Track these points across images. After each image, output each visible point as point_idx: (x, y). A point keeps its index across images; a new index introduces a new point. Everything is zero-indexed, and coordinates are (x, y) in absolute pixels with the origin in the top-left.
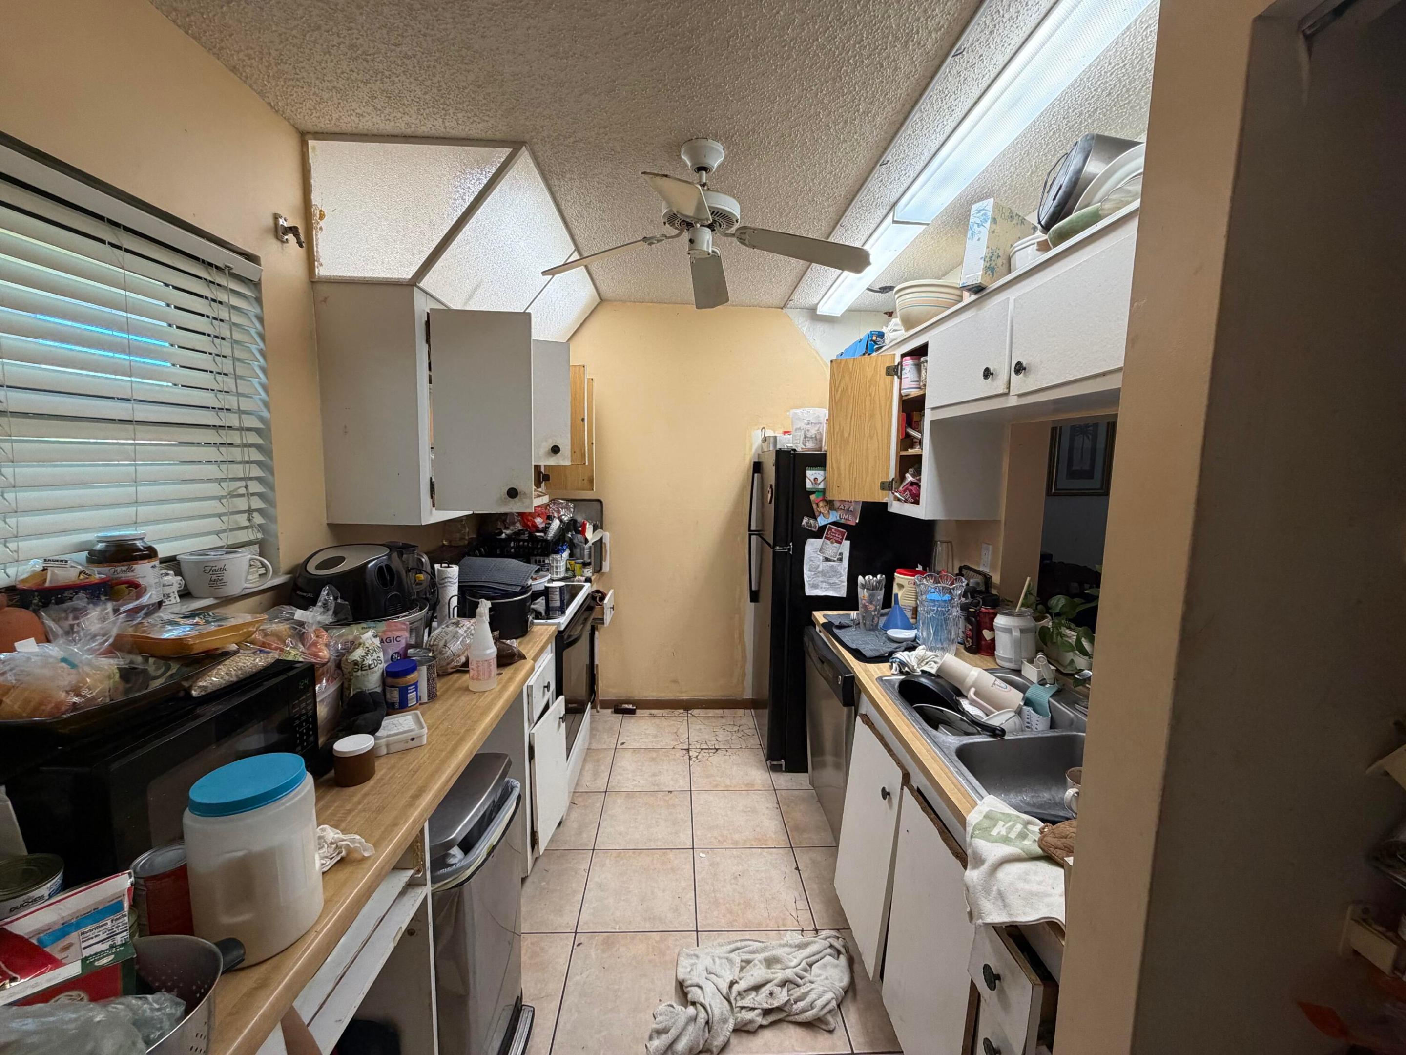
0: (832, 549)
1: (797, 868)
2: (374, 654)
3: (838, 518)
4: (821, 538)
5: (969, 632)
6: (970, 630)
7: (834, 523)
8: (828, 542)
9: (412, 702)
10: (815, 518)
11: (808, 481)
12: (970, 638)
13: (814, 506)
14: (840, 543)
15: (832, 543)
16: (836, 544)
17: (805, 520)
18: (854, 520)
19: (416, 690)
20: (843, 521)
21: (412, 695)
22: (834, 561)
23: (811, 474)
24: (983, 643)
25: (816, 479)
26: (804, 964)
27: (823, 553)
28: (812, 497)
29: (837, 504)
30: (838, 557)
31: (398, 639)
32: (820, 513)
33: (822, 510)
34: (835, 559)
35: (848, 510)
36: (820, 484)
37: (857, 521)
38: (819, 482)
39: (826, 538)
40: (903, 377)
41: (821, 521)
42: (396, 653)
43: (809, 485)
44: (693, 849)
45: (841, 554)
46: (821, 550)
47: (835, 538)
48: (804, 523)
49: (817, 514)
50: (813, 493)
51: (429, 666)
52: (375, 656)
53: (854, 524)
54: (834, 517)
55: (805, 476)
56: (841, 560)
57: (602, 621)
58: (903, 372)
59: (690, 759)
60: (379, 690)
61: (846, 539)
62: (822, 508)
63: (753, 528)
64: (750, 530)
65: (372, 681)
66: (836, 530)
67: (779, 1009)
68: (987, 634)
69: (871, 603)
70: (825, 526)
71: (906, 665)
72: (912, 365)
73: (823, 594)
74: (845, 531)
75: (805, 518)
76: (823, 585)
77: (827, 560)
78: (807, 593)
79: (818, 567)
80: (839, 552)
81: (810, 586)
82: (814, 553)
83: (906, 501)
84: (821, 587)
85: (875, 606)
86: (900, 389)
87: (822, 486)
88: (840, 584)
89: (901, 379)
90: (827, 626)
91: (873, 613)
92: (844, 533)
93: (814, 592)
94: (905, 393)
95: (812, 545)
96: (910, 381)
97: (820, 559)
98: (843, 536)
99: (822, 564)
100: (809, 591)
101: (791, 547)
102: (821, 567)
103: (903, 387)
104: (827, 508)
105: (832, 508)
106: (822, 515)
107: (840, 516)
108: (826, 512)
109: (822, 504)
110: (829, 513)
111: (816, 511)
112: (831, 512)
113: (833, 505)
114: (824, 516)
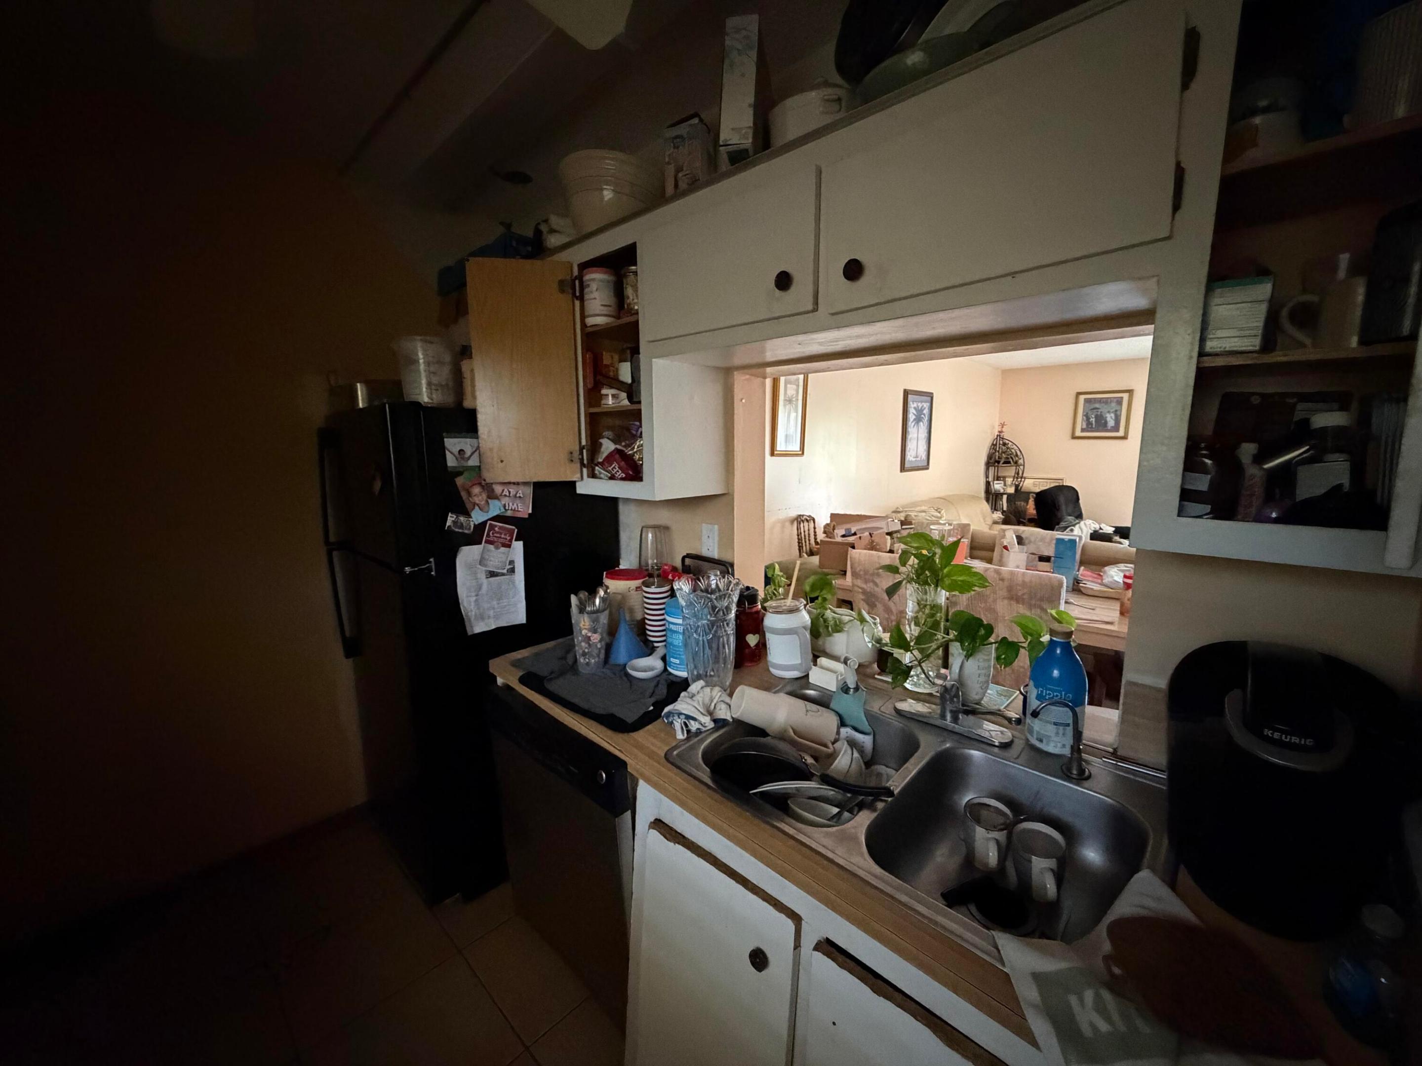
0: (496, 557)
3: (503, 510)
4: (480, 543)
7: (497, 518)
8: (491, 547)
10: (468, 514)
11: (449, 456)
13: (463, 494)
14: (509, 546)
15: (497, 548)
16: (503, 549)
17: (450, 519)
18: (525, 509)
20: (509, 513)
22: (503, 574)
23: (453, 444)
24: (747, 651)
25: (461, 451)
27: (485, 566)
28: (459, 481)
29: (498, 489)
30: (509, 567)
32: (474, 504)
33: (476, 500)
34: (505, 571)
35: (515, 496)
36: (469, 458)
37: (530, 511)
38: (468, 453)
39: (487, 542)
40: (586, 297)
41: (477, 517)
43: (451, 462)
45: (512, 562)
46: (482, 561)
47: (501, 540)
48: (449, 523)
49: (468, 506)
50: (459, 474)
53: (527, 516)
54: (495, 508)
55: (443, 448)
56: (512, 571)
58: (586, 290)
61: (516, 540)
62: (478, 495)
63: (332, 539)
64: (327, 542)
66: (500, 528)
68: (752, 640)
70: (484, 524)
71: (694, 719)
72: (601, 281)
73: (493, 627)
74: (514, 527)
75: (450, 514)
76: (491, 613)
77: (492, 574)
78: (470, 633)
79: (480, 587)
80: (509, 559)
81: (472, 619)
82: (470, 567)
83: (612, 478)
84: (489, 617)
85: (601, 634)
86: (583, 317)
87: (473, 462)
88: (515, 605)
89: (582, 299)
90: (531, 680)
91: (599, 646)
92: (514, 530)
93: (479, 627)
94: (590, 321)
95: (467, 555)
96: (602, 305)
97: (482, 576)
98: (512, 538)
99: (485, 582)
100: (472, 627)
101: (433, 565)
102: (485, 588)
103: (586, 314)
104: (484, 496)
105: (492, 495)
106: (477, 508)
107: (504, 506)
108: (483, 503)
109: (476, 490)
110: (487, 502)
111: (466, 501)
112: (490, 501)
113: (493, 490)
114: (481, 509)
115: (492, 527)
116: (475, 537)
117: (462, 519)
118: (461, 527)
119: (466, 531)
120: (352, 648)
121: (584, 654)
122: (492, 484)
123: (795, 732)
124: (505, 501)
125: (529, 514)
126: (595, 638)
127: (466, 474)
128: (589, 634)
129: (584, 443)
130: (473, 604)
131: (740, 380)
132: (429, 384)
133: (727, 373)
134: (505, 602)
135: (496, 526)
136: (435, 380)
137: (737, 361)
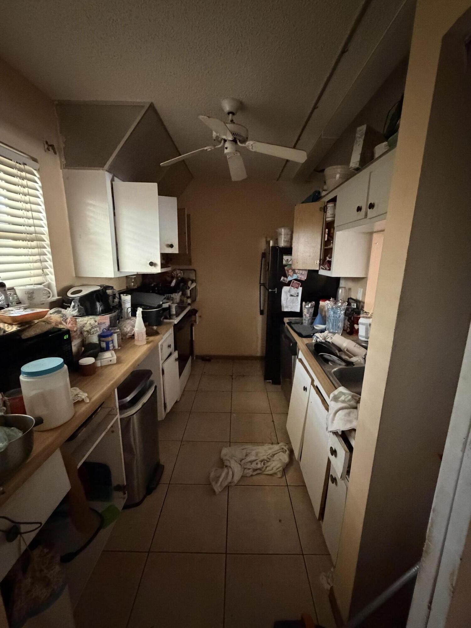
0: (294, 291)
1: (273, 421)
2: (95, 328)
3: (297, 277)
4: (289, 286)
5: (348, 326)
6: (349, 325)
7: (295, 280)
8: (293, 288)
9: (111, 348)
10: (287, 277)
11: (284, 260)
12: (349, 328)
13: (287, 272)
14: (297, 288)
15: (294, 288)
16: (296, 289)
17: (282, 278)
18: (304, 278)
19: (113, 343)
21: (111, 345)
22: (295, 296)
23: (285, 258)
24: (354, 330)
25: (287, 260)
26: (271, 454)
27: (290, 293)
28: (286, 268)
29: (297, 271)
30: (297, 294)
31: (105, 323)
33: (290, 274)
34: (295, 295)
35: (301, 274)
37: (306, 279)
38: (289, 261)
39: (292, 286)
41: (290, 278)
42: (104, 329)
43: (284, 263)
44: (231, 413)
45: (298, 293)
46: (289, 291)
47: (296, 286)
49: (287, 275)
50: (286, 266)
51: (118, 334)
52: (95, 329)
53: (304, 280)
54: (295, 277)
55: (282, 259)
56: (298, 296)
57: (195, 321)
58: (327, 210)
59: (232, 379)
60: (98, 342)
61: (300, 287)
63: (262, 282)
64: (260, 283)
65: (95, 339)
67: (259, 469)
68: (356, 326)
69: (308, 313)
70: (291, 280)
71: (319, 338)
72: (332, 206)
73: (290, 311)
74: (300, 283)
75: (282, 277)
76: (290, 307)
77: (292, 296)
78: (283, 310)
79: (287, 299)
80: (297, 292)
81: (284, 307)
82: (286, 293)
83: (326, 269)
84: (289, 308)
85: (310, 315)
86: (326, 218)
87: (290, 263)
88: (297, 306)
89: (326, 213)
90: (289, 324)
91: (309, 318)
92: (300, 284)
93: (286, 310)
94: (328, 219)
95: (285, 289)
96: (331, 214)
97: (289, 296)
98: (299, 285)
99: (289, 297)
100: (284, 309)
101: (276, 290)
102: (289, 299)
103: (327, 217)
104: (292, 273)
105: (294, 273)
106: (290, 276)
107: (298, 276)
108: (292, 275)
109: (290, 271)
110: (293, 275)
111: (287, 274)
112: (294, 274)
113: (295, 271)
114: (291, 276)
115: (293, 282)
116: (288, 284)
117: (285, 279)
118: (285, 281)
119: (286, 282)
120: (262, 313)
121: (305, 320)
122: (295, 269)
123: (347, 350)
124: (298, 275)
125: (305, 280)
126: (308, 315)
127: (288, 266)
128: (306, 314)
129: (321, 258)
130: (285, 303)
131: (375, 236)
132: (284, 241)
133: (371, 233)
134: (294, 304)
135: (294, 282)
136: (285, 240)
137: (375, 230)
